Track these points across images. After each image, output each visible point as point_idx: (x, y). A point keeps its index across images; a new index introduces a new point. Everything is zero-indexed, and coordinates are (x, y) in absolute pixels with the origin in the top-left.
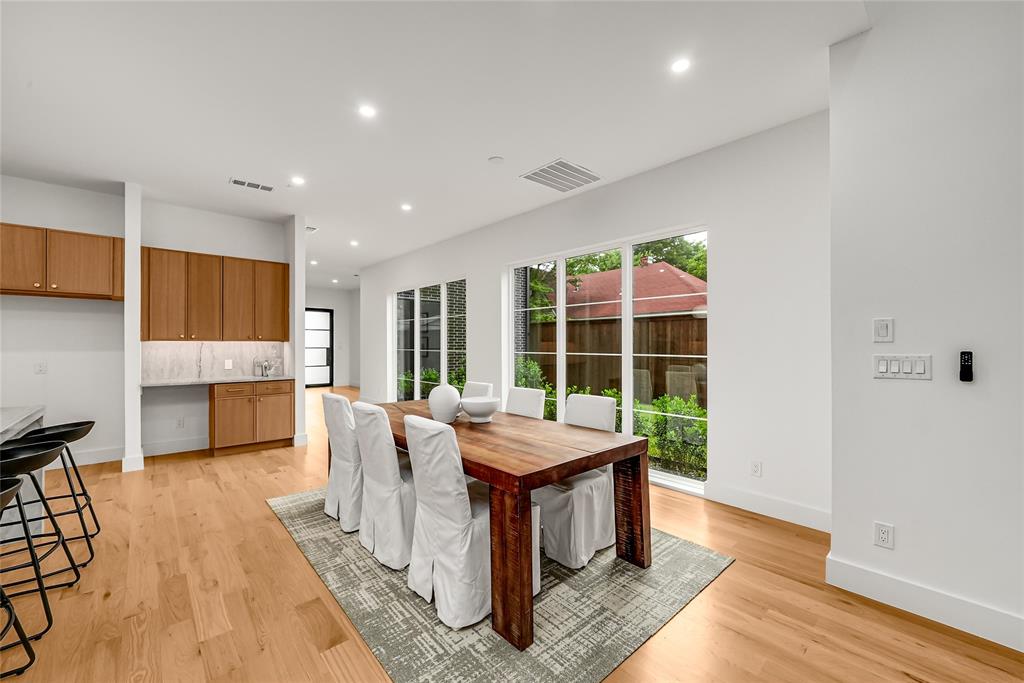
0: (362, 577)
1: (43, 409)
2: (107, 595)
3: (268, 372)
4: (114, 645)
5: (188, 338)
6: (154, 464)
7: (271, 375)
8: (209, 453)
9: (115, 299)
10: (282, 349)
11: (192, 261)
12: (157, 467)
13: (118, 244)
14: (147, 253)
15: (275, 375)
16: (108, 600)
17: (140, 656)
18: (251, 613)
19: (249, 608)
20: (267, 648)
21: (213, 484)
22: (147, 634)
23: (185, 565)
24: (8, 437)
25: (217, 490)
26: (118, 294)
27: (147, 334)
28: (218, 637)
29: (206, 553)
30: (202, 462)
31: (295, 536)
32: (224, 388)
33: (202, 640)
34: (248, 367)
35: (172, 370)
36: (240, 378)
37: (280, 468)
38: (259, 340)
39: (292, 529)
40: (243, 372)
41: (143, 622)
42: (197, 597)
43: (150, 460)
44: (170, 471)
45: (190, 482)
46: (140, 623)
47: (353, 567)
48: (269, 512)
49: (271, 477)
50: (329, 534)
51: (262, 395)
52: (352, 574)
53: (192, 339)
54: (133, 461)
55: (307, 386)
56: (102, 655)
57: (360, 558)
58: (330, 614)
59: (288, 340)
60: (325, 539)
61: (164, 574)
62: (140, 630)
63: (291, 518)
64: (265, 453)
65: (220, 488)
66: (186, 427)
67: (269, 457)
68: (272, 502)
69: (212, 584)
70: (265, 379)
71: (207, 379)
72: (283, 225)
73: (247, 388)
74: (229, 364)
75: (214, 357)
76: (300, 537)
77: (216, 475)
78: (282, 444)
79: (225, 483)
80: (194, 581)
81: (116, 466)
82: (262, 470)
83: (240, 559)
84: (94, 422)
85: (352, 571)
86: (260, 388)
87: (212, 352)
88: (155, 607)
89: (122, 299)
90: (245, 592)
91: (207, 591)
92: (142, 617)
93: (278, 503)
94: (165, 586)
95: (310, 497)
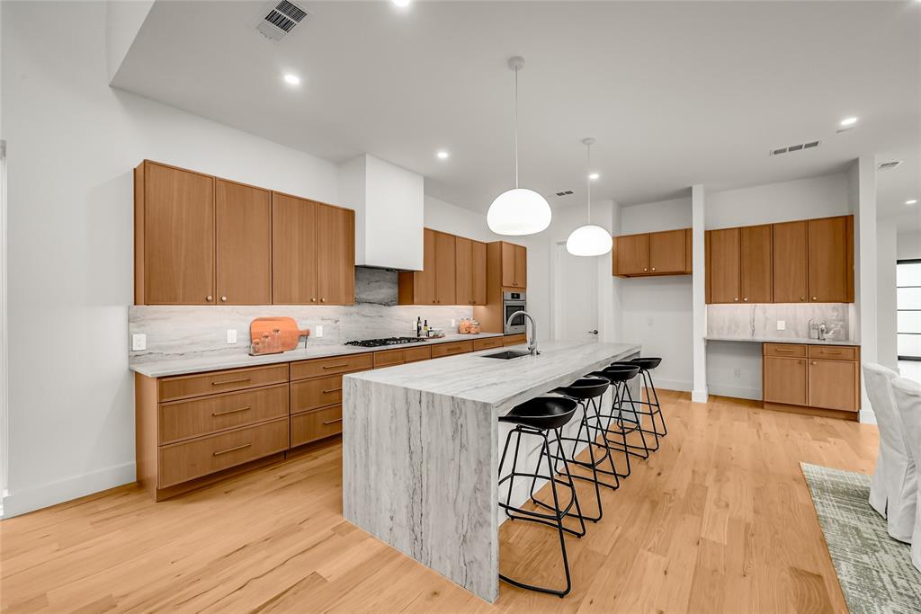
0: (895, 596)
1: (640, 347)
2: (659, 474)
3: (825, 336)
4: (654, 504)
5: (741, 301)
6: (714, 401)
7: (829, 338)
8: (758, 404)
9: (686, 273)
10: (846, 312)
11: (745, 234)
12: (716, 404)
13: (688, 234)
14: (709, 235)
15: (833, 340)
16: (659, 478)
17: (664, 520)
18: (746, 544)
19: (746, 539)
20: (748, 578)
21: (755, 430)
22: (672, 510)
23: (710, 481)
24: (617, 360)
25: (757, 438)
26: (688, 270)
27: (710, 299)
28: (714, 543)
29: (728, 480)
30: (751, 410)
31: (819, 508)
32: (773, 347)
33: (703, 536)
34: (803, 330)
35: (729, 328)
36: (793, 339)
37: (830, 439)
38: (814, 301)
39: (817, 499)
40: (797, 334)
41: (673, 501)
42: (709, 506)
43: (713, 397)
44: (724, 408)
45: (736, 423)
46: (671, 501)
47: (885, 577)
48: (798, 475)
49: (816, 445)
50: (864, 528)
51: (815, 358)
52: (879, 584)
53: (745, 302)
54: (700, 395)
55: (900, 358)
56: (646, 506)
57: (901, 575)
58: (827, 599)
59: (853, 302)
60: (857, 529)
61: (694, 479)
62: (669, 505)
63: (822, 490)
64: (818, 420)
65: (759, 437)
66: (742, 377)
67: (822, 425)
68: (805, 466)
69: (723, 504)
70: (823, 342)
71: (760, 338)
72: (846, 173)
73: (798, 350)
74: (781, 325)
75: (766, 318)
76: (823, 511)
77: (760, 424)
78: (842, 416)
79: (765, 434)
80: (712, 495)
81: (688, 396)
82: (808, 435)
83: (754, 499)
84: (660, 359)
85: (882, 581)
86: (813, 352)
87: (764, 313)
88: (682, 497)
89: (691, 273)
90: (747, 526)
91: (718, 507)
92: (673, 498)
93: (812, 470)
94: (692, 487)
95: (855, 479)
